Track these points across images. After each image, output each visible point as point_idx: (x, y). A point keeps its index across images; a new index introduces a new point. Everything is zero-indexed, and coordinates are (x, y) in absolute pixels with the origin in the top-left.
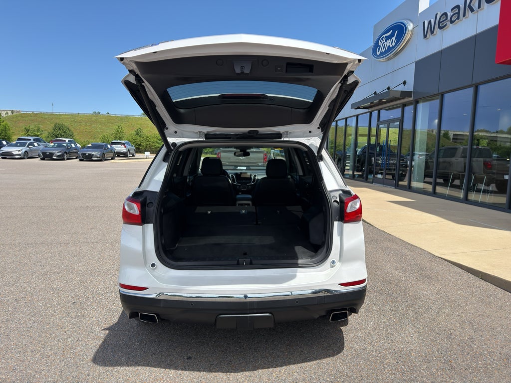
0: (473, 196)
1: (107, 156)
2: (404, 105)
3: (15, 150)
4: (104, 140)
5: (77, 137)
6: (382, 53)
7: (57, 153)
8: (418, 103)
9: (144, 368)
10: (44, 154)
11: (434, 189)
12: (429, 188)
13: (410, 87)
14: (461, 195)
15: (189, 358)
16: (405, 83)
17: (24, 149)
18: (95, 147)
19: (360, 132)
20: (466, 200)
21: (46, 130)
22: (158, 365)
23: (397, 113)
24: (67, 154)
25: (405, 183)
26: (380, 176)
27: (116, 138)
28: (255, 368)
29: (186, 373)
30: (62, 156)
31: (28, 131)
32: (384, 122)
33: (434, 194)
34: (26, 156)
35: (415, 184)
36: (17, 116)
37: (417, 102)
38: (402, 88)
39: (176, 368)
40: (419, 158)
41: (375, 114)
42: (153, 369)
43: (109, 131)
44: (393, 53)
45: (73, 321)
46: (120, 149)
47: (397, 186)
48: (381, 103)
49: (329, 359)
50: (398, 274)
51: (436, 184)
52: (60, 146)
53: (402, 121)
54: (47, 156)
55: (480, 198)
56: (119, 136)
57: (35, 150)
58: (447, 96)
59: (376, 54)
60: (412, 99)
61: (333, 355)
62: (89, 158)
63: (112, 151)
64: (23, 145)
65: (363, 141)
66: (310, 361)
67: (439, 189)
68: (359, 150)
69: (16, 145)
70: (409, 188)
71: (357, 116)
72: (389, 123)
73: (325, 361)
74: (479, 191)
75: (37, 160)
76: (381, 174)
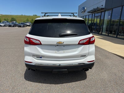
0: (118, 36)
1: (25, 26)
2: (102, 12)
3: (2, 24)
4: (24, 22)
5: (17, 21)
7: (12, 25)
9: (33, 83)
10: (9, 25)
11: (108, 34)
12: (107, 34)
13: (104, 7)
14: (115, 36)
15: (45, 80)
16: (102, 6)
17: (4, 24)
18: (22, 24)
19: (89, 20)
20: (117, 37)
21: (10, 19)
22: (37, 82)
23: (99, 14)
24: (15, 25)
25: (100, 33)
26: (94, 31)
27: (27, 21)
28: (63, 83)
29: (44, 84)
30: (14, 26)
31: (5, 19)
32: (96, 17)
33: (108, 36)
34: (5, 26)
35: (103, 33)
36: (2, 16)
37: (105, 11)
38: (101, 7)
39: (41, 83)
40: (105, 26)
41: (94, 14)
42: (35, 83)
43: (25, 20)
45: (15, 69)
46: (28, 24)
47: (98, 34)
48: (95, 11)
49: (83, 81)
50: (100, 57)
51: (109, 33)
52: (13, 23)
53: (101, 16)
54: (10, 26)
55: (120, 37)
56: (28, 21)
57: (7, 24)
58: (114, 9)
61: (84, 80)
62: (20, 26)
63: (26, 25)
64: (4, 23)
65: (90, 22)
66: (78, 81)
67: (109, 35)
68: (89, 24)
69: (2, 23)
70: (102, 34)
71: (89, 15)
72: (97, 17)
73: (82, 81)
74: (120, 35)
75: (8, 27)
76: (94, 30)
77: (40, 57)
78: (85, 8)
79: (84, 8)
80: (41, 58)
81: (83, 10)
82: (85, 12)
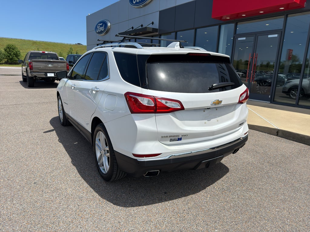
6: (137, 3)
8: (161, 36)
13: (156, 26)
16: (153, 23)
38: (151, 26)
44: (144, 4)
48: (136, 34)
59: (133, 4)
60: (158, 33)
77: (177, 138)
78: (109, 24)
79: (104, 24)
80: (180, 139)
81: (102, 29)
82: (107, 32)
